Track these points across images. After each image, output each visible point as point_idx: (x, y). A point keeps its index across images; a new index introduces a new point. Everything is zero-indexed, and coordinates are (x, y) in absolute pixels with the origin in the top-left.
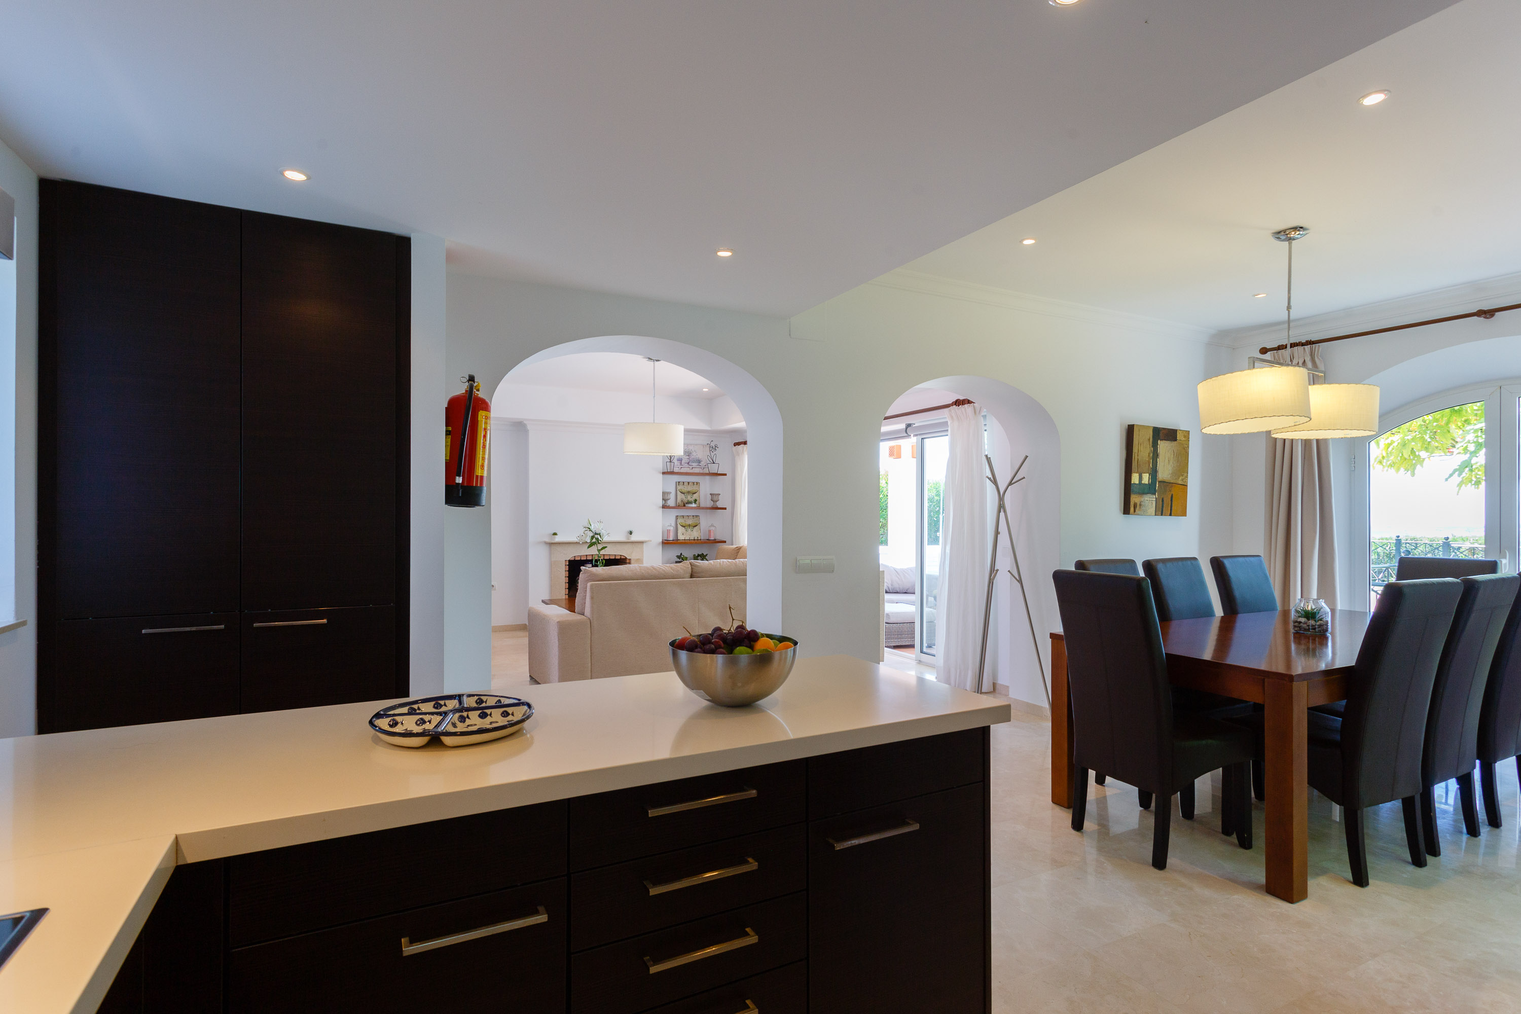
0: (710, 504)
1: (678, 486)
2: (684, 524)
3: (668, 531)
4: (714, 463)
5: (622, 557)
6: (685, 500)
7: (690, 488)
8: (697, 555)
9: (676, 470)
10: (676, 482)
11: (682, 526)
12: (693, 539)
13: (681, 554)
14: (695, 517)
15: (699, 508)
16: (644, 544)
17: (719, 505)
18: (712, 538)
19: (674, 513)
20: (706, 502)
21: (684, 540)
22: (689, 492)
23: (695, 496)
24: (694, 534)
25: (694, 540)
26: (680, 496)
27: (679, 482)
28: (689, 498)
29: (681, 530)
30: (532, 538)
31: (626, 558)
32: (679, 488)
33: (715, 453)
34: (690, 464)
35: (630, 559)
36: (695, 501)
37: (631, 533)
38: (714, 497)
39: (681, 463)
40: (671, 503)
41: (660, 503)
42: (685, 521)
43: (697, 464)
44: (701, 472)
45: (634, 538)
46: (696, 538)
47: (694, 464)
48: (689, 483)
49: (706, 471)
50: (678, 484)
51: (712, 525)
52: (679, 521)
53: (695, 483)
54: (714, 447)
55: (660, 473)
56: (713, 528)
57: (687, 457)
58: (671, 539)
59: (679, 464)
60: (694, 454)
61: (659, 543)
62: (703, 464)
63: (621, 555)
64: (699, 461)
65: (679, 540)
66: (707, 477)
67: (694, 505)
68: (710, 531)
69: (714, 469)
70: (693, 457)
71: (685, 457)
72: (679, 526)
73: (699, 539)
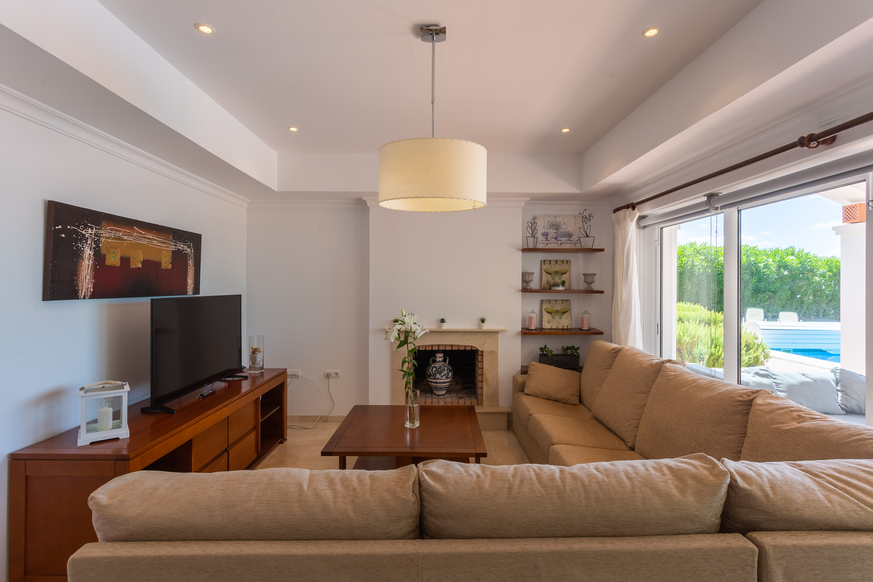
0: (583, 286)
1: (543, 265)
2: (550, 310)
3: (531, 318)
4: (588, 236)
5: (473, 349)
6: (552, 282)
7: (558, 268)
8: (566, 347)
9: (540, 246)
10: (541, 261)
11: (548, 312)
12: (561, 328)
13: (546, 346)
14: (564, 301)
15: (569, 291)
16: (499, 334)
17: (595, 287)
18: (586, 328)
19: (539, 297)
20: (579, 284)
21: (551, 329)
22: (557, 273)
23: (564, 277)
24: (564, 322)
25: (563, 329)
26: (546, 278)
27: (544, 261)
28: (558, 280)
29: (546, 317)
30: (373, 325)
31: (478, 350)
32: (544, 267)
33: (588, 224)
34: (558, 238)
35: (482, 351)
36: (563, 283)
37: (483, 321)
38: (589, 278)
39: (547, 238)
40: (535, 284)
41: (519, 285)
42: (552, 307)
43: (566, 239)
44: (573, 247)
45: (486, 327)
46: (565, 327)
47: (564, 239)
48: (556, 261)
49: (578, 246)
50: (543, 263)
51: (586, 312)
52: (545, 306)
53: (565, 262)
54: (588, 217)
55: (519, 250)
56: (587, 316)
57: (555, 231)
58: (533, 328)
59: (544, 239)
60: (563, 227)
61: (518, 334)
62: (575, 238)
63: (472, 346)
64: (569, 235)
65: (544, 329)
66: (581, 255)
67: (561, 288)
68: (582, 319)
69: (587, 243)
70: (562, 230)
71: (551, 230)
72: (544, 313)
73: (569, 328)
